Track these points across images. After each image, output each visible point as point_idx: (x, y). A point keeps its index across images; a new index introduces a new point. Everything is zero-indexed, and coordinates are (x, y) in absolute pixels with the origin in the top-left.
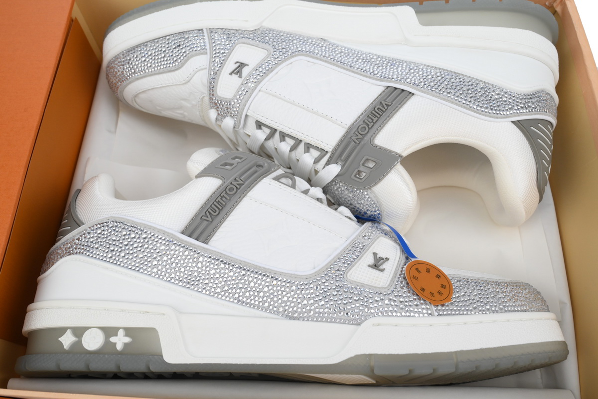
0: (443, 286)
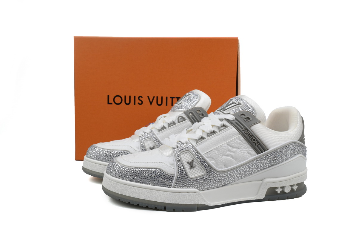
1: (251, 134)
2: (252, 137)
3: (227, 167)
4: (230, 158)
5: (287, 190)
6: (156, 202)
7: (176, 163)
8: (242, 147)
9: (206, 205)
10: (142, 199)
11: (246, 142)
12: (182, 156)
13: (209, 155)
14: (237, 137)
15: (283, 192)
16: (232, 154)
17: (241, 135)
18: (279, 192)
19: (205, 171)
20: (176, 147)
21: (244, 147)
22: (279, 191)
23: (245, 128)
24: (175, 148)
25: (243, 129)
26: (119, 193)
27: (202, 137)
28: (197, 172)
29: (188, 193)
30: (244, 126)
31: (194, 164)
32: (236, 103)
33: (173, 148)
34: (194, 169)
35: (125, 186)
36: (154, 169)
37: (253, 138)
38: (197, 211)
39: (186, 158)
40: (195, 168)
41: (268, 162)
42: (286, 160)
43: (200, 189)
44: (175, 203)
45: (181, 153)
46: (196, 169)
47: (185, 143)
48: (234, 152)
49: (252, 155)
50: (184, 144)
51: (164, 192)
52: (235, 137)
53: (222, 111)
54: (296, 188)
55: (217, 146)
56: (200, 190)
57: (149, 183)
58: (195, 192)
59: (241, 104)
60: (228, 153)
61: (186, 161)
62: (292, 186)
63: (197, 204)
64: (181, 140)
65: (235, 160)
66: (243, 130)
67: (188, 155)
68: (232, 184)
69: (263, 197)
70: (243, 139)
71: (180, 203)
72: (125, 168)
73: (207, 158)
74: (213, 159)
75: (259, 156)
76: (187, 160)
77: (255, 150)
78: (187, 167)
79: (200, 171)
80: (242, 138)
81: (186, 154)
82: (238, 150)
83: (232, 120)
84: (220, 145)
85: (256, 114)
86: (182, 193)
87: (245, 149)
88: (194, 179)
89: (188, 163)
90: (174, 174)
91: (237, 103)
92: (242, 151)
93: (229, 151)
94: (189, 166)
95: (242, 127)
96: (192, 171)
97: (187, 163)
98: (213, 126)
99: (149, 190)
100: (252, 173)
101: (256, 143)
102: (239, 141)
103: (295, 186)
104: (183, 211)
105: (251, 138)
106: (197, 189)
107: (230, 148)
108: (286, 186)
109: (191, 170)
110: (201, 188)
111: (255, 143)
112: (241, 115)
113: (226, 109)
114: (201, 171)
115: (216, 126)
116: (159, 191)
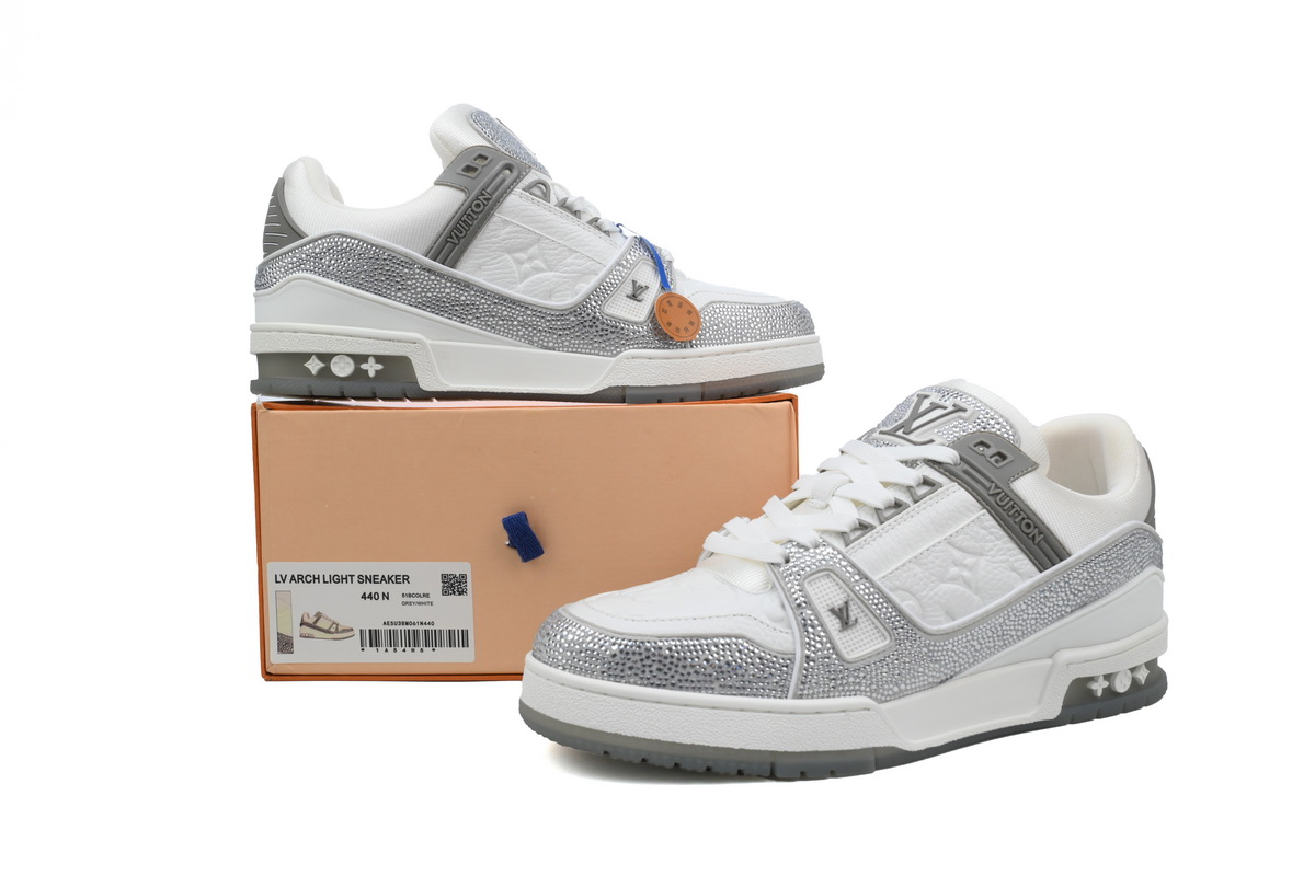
0: (692, 323)
1: (1016, 508)
2: (1020, 517)
3: (954, 620)
4: (962, 588)
5: (1122, 685)
6: (741, 750)
7: (794, 613)
8: (991, 550)
9: (901, 750)
10: (692, 746)
11: (1003, 533)
12: (808, 589)
13: (898, 583)
14: (975, 517)
15: (1110, 692)
16: (966, 573)
17: (985, 511)
18: (1099, 694)
19: (891, 636)
20: (781, 560)
21: (1000, 550)
22: (1098, 687)
23: (997, 487)
24: (778, 565)
25: (991, 492)
26: (609, 730)
27: (860, 524)
28: (865, 641)
29: (844, 711)
30: (992, 482)
31: (851, 613)
32: (946, 408)
33: (773, 564)
34: (854, 629)
35: (629, 702)
36: (723, 637)
37: (1023, 519)
38: (876, 772)
39: (826, 595)
40: (858, 627)
41: (1072, 597)
42: (1120, 584)
43: (879, 696)
44: (804, 750)
45: (805, 579)
46: (860, 632)
47: (808, 545)
48: (970, 568)
49: (1023, 576)
50: (807, 549)
51: (767, 715)
52: (968, 517)
53: (900, 433)
54: (1146, 675)
55: (920, 551)
56: (881, 702)
57: (713, 689)
58: (865, 709)
59: (964, 410)
60: (954, 570)
61: (825, 604)
62: (1133, 670)
63: (874, 749)
64: (792, 538)
65: (976, 594)
66: (993, 495)
67: (830, 585)
68: (966, 672)
69: (1054, 711)
70: (993, 523)
71: (822, 748)
72: (619, 641)
73: (891, 590)
74: (910, 593)
75: (1047, 576)
76: (829, 602)
77: (1031, 560)
78: (833, 624)
79: (873, 637)
80: (990, 521)
81: (823, 582)
82: (983, 560)
83: (951, 462)
84: (926, 547)
85: (1019, 440)
86: (827, 715)
87: (1003, 557)
88: (859, 664)
89: (832, 611)
90: (791, 650)
91: (951, 408)
92: (994, 562)
93: (956, 564)
94: (838, 620)
95: (987, 484)
96: (848, 638)
97: (829, 613)
98: (886, 485)
99: (715, 711)
100: (1023, 634)
101: (1034, 536)
102: (983, 532)
103: (1142, 671)
104: (833, 774)
105: (1017, 520)
106: (871, 697)
107: (957, 554)
108: (1117, 673)
109: (846, 633)
110: (883, 695)
111: (1030, 536)
112: (975, 446)
113: (914, 426)
114: (877, 635)
115: (896, 485)
116: (750, 714)
